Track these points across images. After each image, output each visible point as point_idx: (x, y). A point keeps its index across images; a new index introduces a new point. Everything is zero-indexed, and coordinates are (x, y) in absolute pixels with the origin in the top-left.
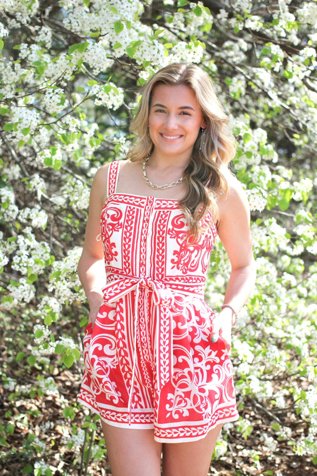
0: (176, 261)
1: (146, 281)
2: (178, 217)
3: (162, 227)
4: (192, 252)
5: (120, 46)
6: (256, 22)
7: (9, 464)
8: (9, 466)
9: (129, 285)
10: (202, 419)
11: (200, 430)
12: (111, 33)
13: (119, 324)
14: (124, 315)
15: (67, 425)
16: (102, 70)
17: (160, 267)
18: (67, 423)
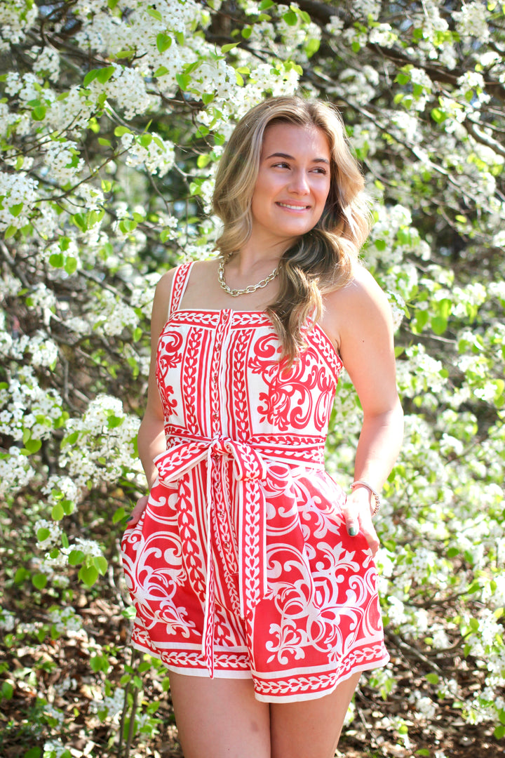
0: (265, 409)
1: (222, 444)
2: (265, 339)
3: (239, 356)
4: (291, 394)
5: (166, 72)
6: (387, 34)
7: (6, 747)
8: (6, 750)
9: (197, 451)
10: (328, 663)
11: (325, 681)
12: (151, 52)
13: (185, 516)
14: (192, 500)
15: (100, 685)
16: (138, 112)
17: (243, 421)
18: (99, 682)
